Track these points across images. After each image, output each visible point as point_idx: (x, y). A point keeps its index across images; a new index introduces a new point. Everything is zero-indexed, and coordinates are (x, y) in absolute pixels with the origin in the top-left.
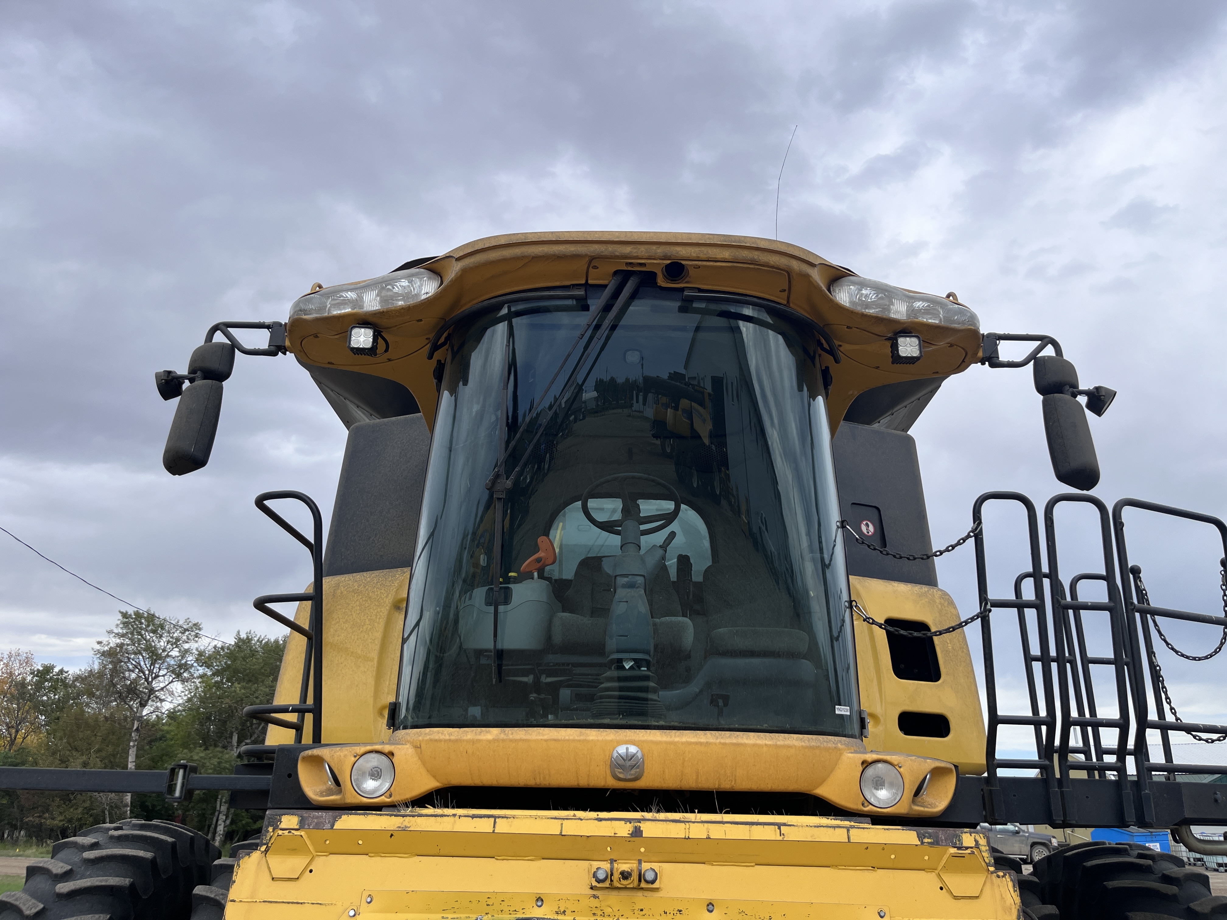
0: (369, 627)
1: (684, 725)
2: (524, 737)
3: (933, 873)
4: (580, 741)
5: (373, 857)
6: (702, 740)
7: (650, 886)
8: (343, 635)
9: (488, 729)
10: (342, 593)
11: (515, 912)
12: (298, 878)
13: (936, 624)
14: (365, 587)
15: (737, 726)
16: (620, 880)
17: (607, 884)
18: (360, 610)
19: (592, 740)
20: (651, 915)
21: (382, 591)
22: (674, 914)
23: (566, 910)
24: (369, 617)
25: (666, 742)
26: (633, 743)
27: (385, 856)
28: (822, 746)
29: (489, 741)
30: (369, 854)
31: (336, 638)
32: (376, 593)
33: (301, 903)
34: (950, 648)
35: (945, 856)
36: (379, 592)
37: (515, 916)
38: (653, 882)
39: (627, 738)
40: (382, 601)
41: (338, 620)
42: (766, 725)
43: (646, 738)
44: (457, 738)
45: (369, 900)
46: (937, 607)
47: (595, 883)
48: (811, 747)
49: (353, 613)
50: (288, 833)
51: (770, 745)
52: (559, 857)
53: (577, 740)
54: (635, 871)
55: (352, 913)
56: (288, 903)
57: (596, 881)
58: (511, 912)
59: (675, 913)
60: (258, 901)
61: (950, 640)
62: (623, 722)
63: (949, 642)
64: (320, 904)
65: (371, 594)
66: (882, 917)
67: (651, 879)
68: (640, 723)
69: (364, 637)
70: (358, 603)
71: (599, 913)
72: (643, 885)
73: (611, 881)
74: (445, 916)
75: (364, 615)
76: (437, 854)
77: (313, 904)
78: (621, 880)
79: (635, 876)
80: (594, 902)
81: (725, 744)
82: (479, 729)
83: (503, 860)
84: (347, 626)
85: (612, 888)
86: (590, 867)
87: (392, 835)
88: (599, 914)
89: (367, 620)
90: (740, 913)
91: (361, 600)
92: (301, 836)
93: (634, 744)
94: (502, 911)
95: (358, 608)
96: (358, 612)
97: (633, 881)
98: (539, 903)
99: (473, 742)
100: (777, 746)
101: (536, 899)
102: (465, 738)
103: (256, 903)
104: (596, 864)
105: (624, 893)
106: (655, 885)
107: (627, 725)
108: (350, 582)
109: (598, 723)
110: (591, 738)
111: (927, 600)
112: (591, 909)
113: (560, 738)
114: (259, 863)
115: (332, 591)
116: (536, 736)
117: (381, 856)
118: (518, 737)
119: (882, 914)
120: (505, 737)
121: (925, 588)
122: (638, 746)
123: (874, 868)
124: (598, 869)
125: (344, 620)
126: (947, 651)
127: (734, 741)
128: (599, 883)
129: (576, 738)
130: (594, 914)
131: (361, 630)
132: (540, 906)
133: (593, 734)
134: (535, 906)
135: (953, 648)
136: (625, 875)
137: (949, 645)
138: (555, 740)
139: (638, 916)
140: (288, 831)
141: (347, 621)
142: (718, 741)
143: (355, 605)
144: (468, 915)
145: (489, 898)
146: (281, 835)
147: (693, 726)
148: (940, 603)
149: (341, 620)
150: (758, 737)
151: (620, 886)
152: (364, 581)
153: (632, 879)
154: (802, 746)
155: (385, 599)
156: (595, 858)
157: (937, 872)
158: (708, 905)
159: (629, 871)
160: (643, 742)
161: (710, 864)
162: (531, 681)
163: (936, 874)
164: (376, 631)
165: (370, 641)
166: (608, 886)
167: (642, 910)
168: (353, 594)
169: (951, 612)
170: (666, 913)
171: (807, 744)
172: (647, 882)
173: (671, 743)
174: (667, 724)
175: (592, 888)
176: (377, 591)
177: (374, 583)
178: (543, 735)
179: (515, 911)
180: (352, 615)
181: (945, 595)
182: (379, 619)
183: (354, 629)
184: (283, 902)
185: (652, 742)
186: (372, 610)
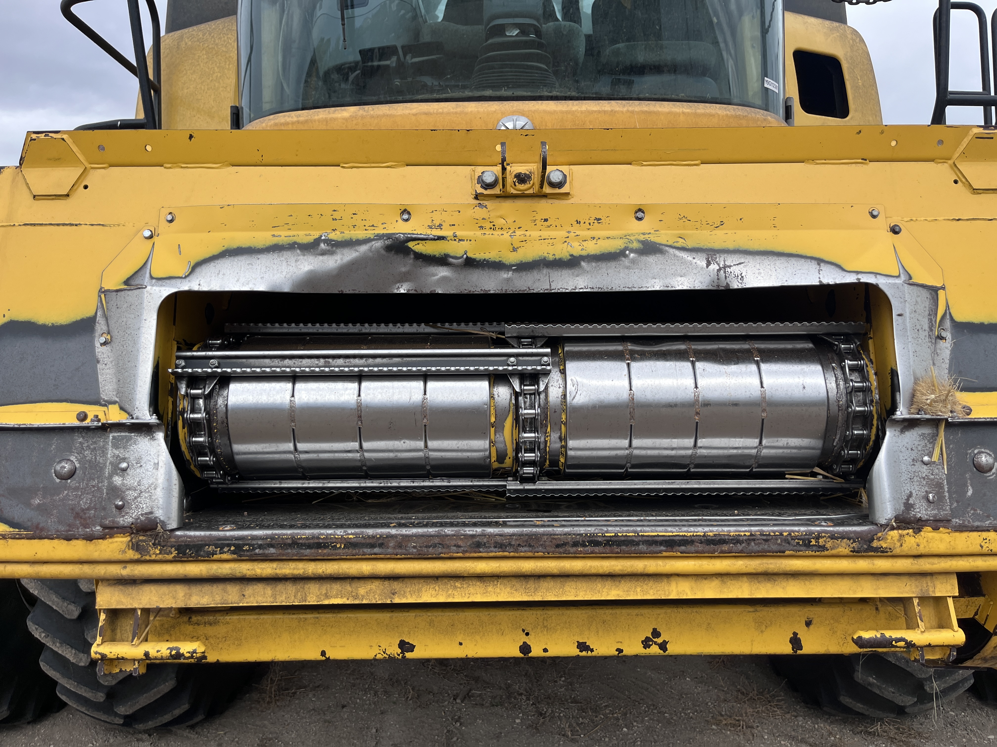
0: (219, 75)
1: (583, 96)
2: (388, 112)
3: (945, 164)
4: (456, 113)
5: (170, 168)
6: (606, 109)
7: (557, 191)
8: (192, 87)
9: (343, 108)
10: (186, 44)
11: (373, 228)
12: (68, 195)
13: (847, 59)
14: (210, 35)
15: (647, 95)
16: (515, 185)
17: (497, 191)
18: (208, 59)
19: (471, 112)
20: (559, 226)
21: (229, 36)
22: (590, 224)
23: (443, 224)
24: (218, 65)
25: (562, 112)
26: (522, 113)
27: (187, 167)
28: (750, 116)
29: (346, 119)
30: (165, 165)
31: (186, 91)
32: (223, 39)
33: (76, 225)
34: (860, 84)
35: (965, 140)
36: (226, 38)
37: (373, 232)
38: (560, 185)
39: (514, 109)
40: (230, 46)
41: (185, 72)
42: (683, 95)
43: (537, 107)
44: (306, 118)
45: (169, 218)
46: (849, 42)
47: (480, 190)
48: (736, 116)
49: (200, 62)
50: (45, 136)
51: (688, 113)
52: (430, 161)
53: (453, 113)
54: (536, 173)
55: (147, 233)
56: (58, 225)
57: (482, 187)
58: (367, 228)
59: (591, 222)
60: (17, 224)
61: (861, 76)
62: (509, 93)
63: (859, 78)
64: (103, 225)
65: (217, 41)
66: (874, 217)
67: (558, 181)
68: (529, 94)
69: (215, 86)
70: (204, 52)
71: (488, 225)
72: (547, 190)
73: (504, 186)
74: (276, 233)
75: (212, 63)
76: (260, 163)
77: (92, 225)
78: (517, 184)
79: (536, 179)
80: (480, 213)
81: (632, 112)
82: (333, 109)
83: (352, 167)
84: (195, 77)
85: (505, 196)
86: (473, 173)
87: (191, 137)
88: (488, 227)
89: (216, 68)
90: (680, 219)
91: (207, 48)
92: (63, 139)
93: (523, 115)
94: (354, 226)
95: (205, 56)
96: (205, 61)
97: (533, 185)
98: (406, 216)
99: (327, 122)
100: (696, 115)
101: (400, 211)
102: (316, 118)
103: (13, 228)
104: (480, 170)
105: (520, 204)
106: (562, 190)
107: (514, 97)
108: (194, 33)
109: (478, 95)
110: (470, 110)
111: (838, 34)
112: (477, 221)
113: (432, 111)
114: (14, 180)
115: (176, 44)
116: (403, 110)
117: (182, 167)
118: (380, 113)
119: (875, 213)
120: (365, 114)
121: (836, 24)
122: (527, 117)
123: (866, 160)
124: (483, 173)
125: (191, 71)
126: (857, 87)
127: (645, 109)
128: (486, 189)
129: (452, 110)
130: (481, 227)
131: (211, 79)
132: (407, 220)
133: (472, 107)
134: (400, 221)
135: (863, 84)
136: (522, 178)
137: (860, 81)
138: (426, 114)
139: (541, 228)
140: (44, 134)
141: (194, 71)
142: (625, 109)
143: (201, 55)
144: (308, 233)
145: (334, 211)
146: (35, 140)
147: (594, 96)
148: (852, 39)
149: (188, 72)
150: (674, 105)
151: (515, 192)
152: (208, 29)
153: (531, 182)
154: (727, 115)
155: (233, 44)
156: (479, 161)
157: (951, 162)
158: (636, 212)
159: (528, 173)
160: (534, 112)
161: (638, 165)
162: (394, 65)
163: (951, 166)
164: (227, 78)
165: (221, 89)
166: (499, 192)
167: (546, 220)
168: (198, 43)
169: (862, 49)
170: (578, 222)
171: (733, 113)
172: (552, 185)
173: (567, 112)
174: (563, 94)
175: (476, 197)
176: (224, 37)
177: (220, 29)
178: (411, 109)
179: (373, 226)
180: (199, 64)
181: (855, 32)
182: (229, 65)
183: (203, 79)
184: (51, 224)
185: (545, 112)
186: (220, 57)
